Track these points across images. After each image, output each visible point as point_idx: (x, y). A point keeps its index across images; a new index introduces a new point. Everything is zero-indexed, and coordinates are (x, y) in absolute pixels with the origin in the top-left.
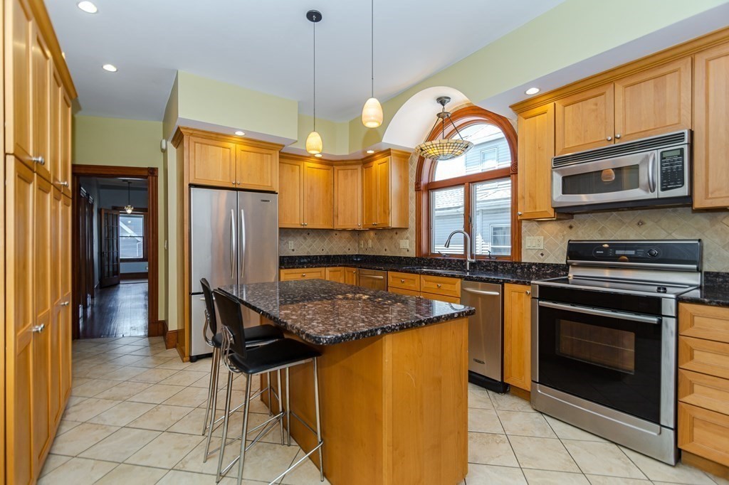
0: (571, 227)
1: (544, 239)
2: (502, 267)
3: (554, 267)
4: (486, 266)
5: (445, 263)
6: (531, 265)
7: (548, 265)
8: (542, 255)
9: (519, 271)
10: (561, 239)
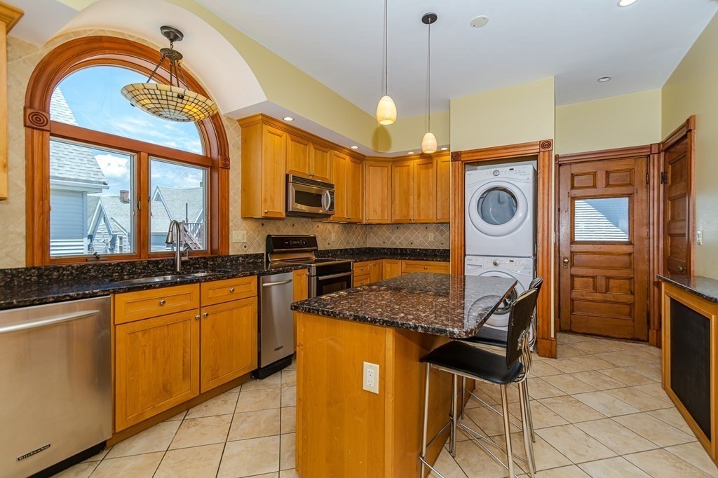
0: (263, 225)
1: (247, 234)
2: (212, 263)
3: (254, 257)
4: (194, 264)
5: (123, 268)
6: (238, 257)
7: (250, 255)
8: (245, 247)
9: (228, 264)
10: (257, 233)
